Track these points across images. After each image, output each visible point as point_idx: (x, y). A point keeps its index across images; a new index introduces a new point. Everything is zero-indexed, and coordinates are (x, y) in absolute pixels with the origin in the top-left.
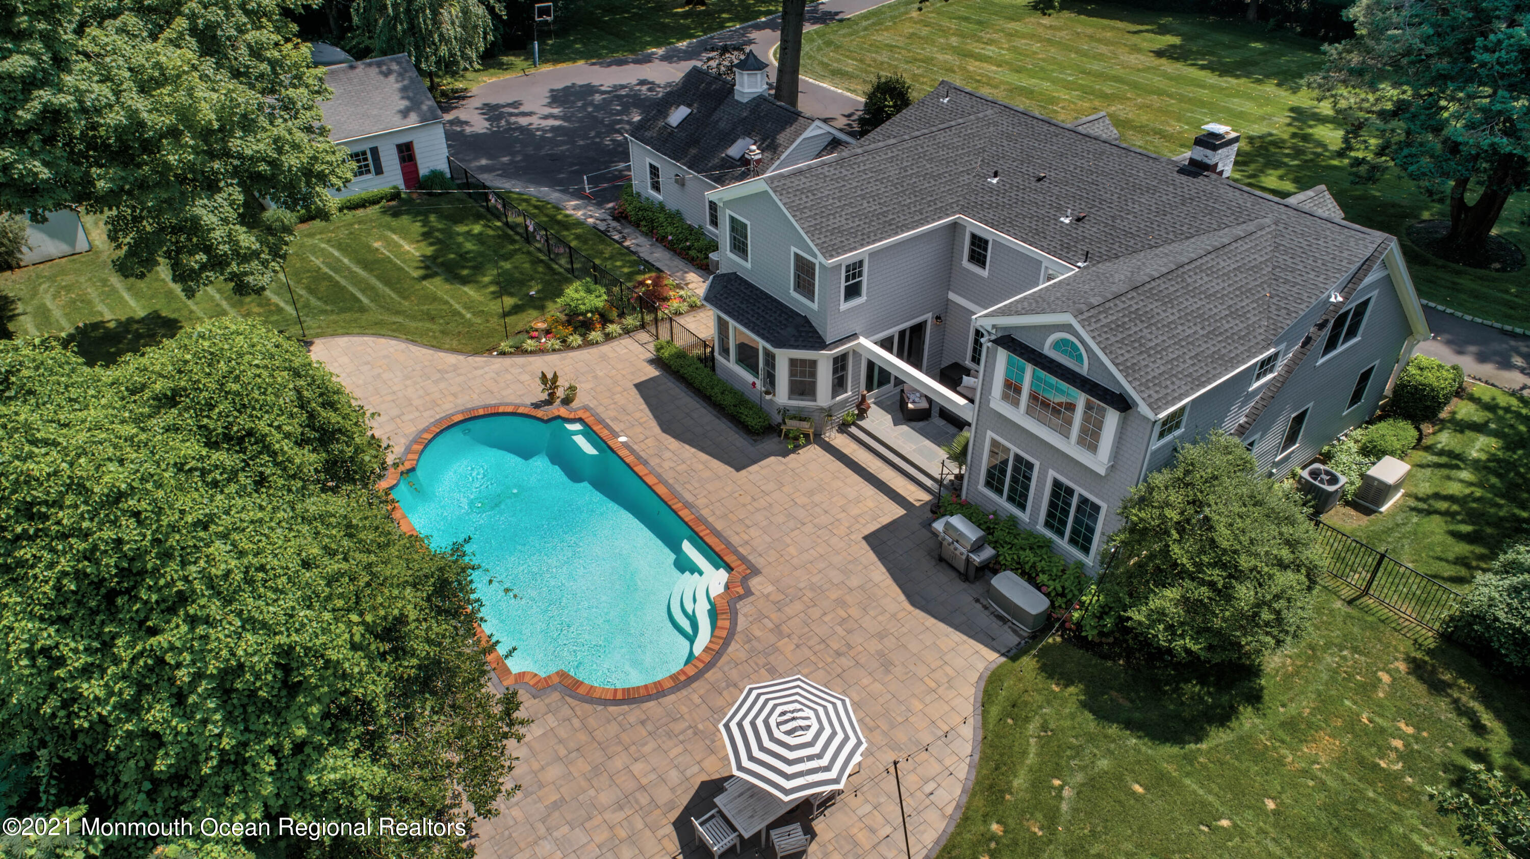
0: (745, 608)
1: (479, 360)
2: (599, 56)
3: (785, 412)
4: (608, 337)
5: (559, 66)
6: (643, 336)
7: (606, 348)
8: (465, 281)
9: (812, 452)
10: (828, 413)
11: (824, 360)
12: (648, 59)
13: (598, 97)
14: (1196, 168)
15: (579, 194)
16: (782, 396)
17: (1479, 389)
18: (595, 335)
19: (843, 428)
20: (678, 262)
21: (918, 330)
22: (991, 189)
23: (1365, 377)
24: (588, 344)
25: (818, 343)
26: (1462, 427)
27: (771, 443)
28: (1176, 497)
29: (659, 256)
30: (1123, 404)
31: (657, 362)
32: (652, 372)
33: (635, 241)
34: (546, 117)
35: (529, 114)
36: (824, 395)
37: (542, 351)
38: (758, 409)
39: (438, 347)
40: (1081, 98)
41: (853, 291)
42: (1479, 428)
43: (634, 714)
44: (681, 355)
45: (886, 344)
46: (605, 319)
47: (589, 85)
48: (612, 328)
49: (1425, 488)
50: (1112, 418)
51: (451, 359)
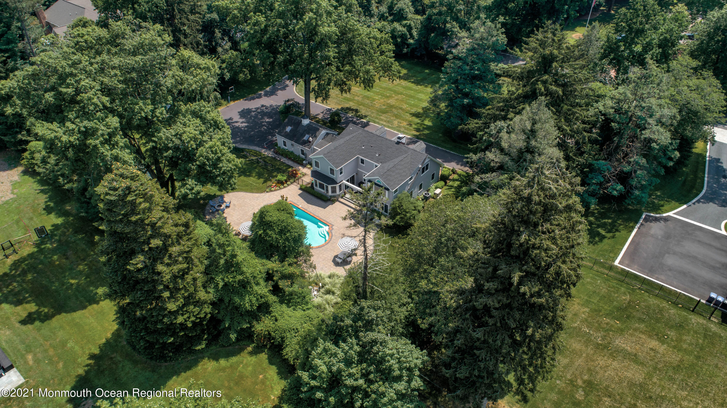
0: (333, 231)
1: (263, 194)
2: (245, 97)
3: (331, 196)
4: (288, 185)
5: (236, 102)
6: (295, 184)
7: (289, 188)
8: (249, 176)
9: (337, 203)
10: (339, 195)
11: (337, 186)
12: (260, 97)
13: (253, 114)
14: (398, 143)
15: (264, 148)
16: (330, 193)
17: (459, 172)
18: (285, 185)
19: (342, 197)
20: (296, 164)
21: (353, 177)
22: (363, 149)
23: (433, 175)
24: (285, 187)
25: (336, 183)
26: (454, 180)
27: (329, 202)
28: (397, 203)
29: (290, 163)
30: (388, 189)
31: (301, 189)
32: (300, 192)
33: (283, 160)
34: (242, 123)
35: (237, 122)
36: (338, 192)
37: (275, 190)
38: (326, 197)
39: (253, 192)
40: (381, 98)
41: (341, 173)
42: (457, 180)
43: (321, 249)
44: (306, 187)
45: (348, 181)
46: (286, 181)
47: (248, 109)
48: (288, 183)
49: (446, 193)
50: (387, 192)
51: (257, 195)
